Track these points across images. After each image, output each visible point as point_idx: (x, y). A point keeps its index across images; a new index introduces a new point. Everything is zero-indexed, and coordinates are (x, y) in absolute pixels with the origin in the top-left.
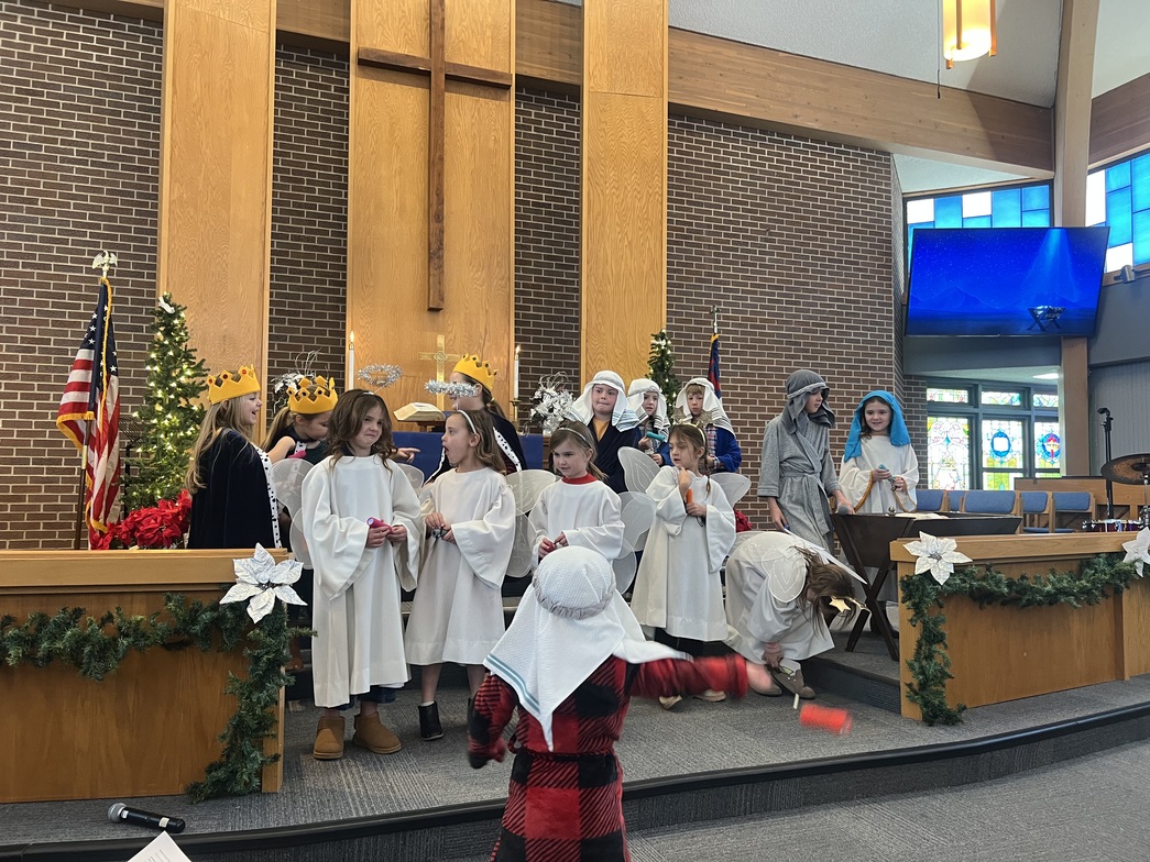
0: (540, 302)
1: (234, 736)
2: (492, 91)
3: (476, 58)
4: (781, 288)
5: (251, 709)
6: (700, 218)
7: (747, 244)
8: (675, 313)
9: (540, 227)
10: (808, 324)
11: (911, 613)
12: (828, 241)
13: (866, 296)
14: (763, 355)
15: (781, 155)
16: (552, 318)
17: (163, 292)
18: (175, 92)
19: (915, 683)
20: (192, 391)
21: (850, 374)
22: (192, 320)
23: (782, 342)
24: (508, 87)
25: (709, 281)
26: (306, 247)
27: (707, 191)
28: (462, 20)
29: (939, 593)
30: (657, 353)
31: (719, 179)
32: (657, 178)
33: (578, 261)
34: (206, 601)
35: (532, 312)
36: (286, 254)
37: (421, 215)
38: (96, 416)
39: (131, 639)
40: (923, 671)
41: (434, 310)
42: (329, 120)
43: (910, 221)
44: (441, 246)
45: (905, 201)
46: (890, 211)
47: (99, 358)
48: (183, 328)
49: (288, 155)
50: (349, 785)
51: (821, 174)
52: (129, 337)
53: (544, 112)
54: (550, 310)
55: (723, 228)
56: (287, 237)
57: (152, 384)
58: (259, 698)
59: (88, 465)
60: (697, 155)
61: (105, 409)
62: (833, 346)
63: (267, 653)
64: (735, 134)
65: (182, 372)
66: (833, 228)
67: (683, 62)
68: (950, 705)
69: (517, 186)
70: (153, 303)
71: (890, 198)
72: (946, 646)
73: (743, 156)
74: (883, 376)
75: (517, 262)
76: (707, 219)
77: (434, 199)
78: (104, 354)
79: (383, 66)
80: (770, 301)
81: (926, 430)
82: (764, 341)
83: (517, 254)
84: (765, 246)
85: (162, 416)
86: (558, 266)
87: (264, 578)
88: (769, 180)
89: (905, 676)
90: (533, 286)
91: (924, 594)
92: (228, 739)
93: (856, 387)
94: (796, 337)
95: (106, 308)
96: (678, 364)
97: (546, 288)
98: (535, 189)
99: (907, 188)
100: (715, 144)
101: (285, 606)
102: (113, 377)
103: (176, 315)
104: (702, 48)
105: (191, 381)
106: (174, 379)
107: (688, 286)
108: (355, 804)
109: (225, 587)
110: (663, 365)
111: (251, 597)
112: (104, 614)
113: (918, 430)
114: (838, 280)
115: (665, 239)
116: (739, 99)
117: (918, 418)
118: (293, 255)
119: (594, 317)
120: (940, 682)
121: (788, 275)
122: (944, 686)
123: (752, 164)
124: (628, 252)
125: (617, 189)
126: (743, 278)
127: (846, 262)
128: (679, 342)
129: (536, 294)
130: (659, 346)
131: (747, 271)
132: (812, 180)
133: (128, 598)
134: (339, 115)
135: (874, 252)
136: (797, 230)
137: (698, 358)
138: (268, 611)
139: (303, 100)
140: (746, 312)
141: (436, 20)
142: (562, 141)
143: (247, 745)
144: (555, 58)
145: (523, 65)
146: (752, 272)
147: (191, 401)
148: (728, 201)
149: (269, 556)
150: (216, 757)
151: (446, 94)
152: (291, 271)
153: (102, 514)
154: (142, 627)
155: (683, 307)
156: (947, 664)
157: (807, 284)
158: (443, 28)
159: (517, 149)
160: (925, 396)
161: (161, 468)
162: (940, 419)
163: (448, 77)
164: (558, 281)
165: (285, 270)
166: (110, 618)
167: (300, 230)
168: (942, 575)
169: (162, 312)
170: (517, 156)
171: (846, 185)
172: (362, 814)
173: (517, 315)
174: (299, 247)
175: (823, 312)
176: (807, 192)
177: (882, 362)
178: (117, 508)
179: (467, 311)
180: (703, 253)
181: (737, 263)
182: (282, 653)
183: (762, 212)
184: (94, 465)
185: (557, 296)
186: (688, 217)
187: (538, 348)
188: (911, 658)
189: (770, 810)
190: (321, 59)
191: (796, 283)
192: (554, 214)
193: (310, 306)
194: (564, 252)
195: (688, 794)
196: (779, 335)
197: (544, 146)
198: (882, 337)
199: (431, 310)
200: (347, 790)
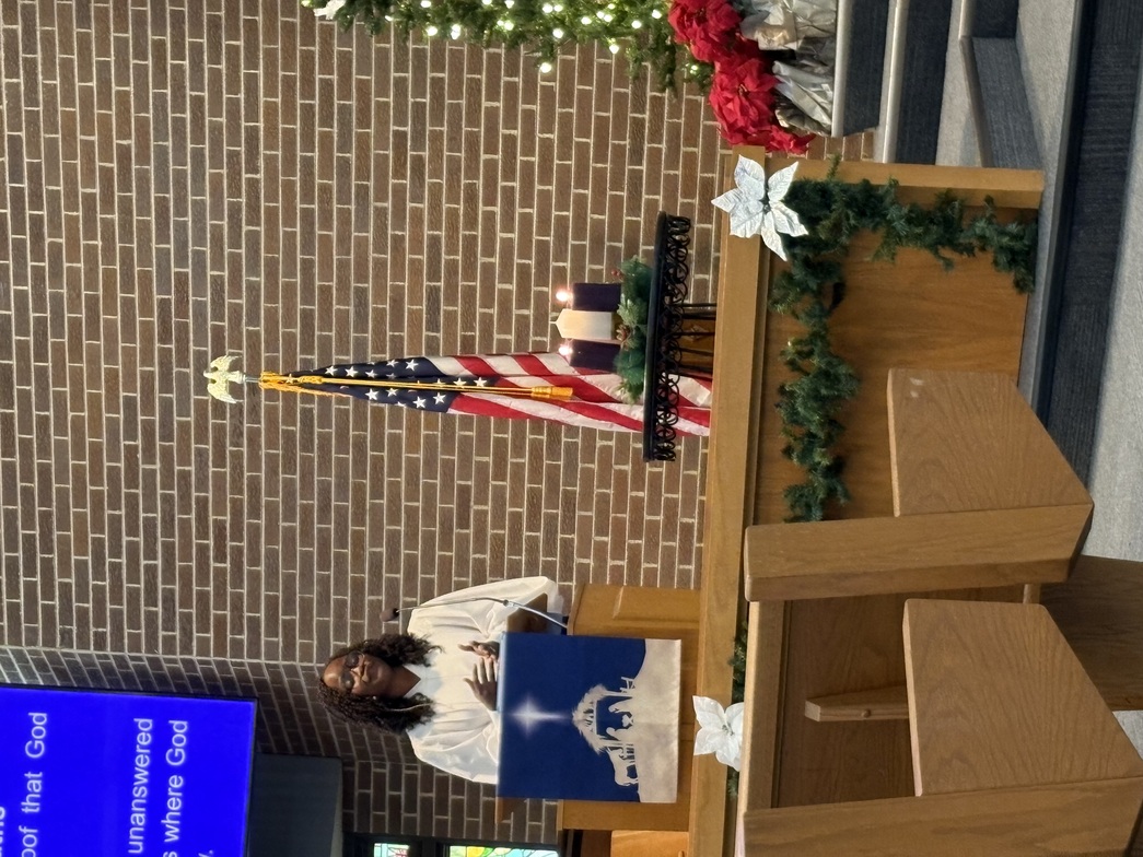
5: (915, 237)
87: (758, 207)
109: (765, 250)
111: (778, 229)
138: (795, 216)
149: (729, 194)
154: (804, 336)
182: (853, 196)
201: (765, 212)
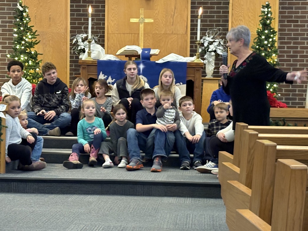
30: (263, 16)
103: (24, 11)
106: (24, 40)
110: (266, 22)
130: (265, 12)
147: (32, 49)
169: (19, 10)
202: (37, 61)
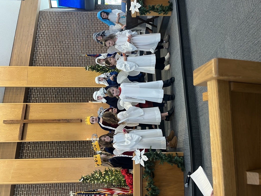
0: (79, 97)
1: (172, 162)
2: (28, 108)
3: (19, 112)
4: (74, 39)
5: (166, 159)
6: (58, 58)
7: (64, 47)
8: (81, 65)
9: (61, 97)
10: (83, 33)
11: (148, 13)
12: (62, 27)
13: (76, 19)
14: (90, 44)
15: (41, 39)
16: (83, 94)
17: (78, 181)
18: (31, 181)
19: (163, 13)
20: (101, 174)
21: (94, 23)
22: (85, 174)
23: (87, 39)
24: (27, 105)
25: (73, 56)
26: (67, 150)
27: (51, 57)
28: (10, 116)
29: (143, 7)
30: (90, 69)
31: (48, 54)
32: (48, 69)
33: (69, 88)
34: (144, 170)
35: (81, 98)
36: (69, 154)
37: (59, 124)
38: (107, 193)
39: (152, 185)
40: (161, 11)
41: (81, 121)
42: (37, 146)
43: (57, 7)
44: (66, 120)
45: (52, 8)
46: (54, 12)
47: (94, 193)
48: (86, 176)
49: (45, 155)
50: (182, 138)
51: (46, 29)
52: (89, 187)
53: (33, 96)
54: (81, 94)
55: (60, 53)
56: (65, 154)
57: (99, 182)
58: (164, 158)
59: (117, 194)
60: (42, 59)
61: (105, 192)
62: (88, 27)
63: (155, 157)
64: (36, 50)
65: (96, 176)
66: (59, 26)
67: (18, 62)
68: (168, 5)
69: (51, 102)
70: (81, 183)
71: (51, 12)
72: (155, 5)
73: (42, 48)
74: (95, 15)
75: (69, 102)
76: (58, 57)
77: (55, 121)
78: (93, 193)
79: (23, 134)
80: (77, 42)
81: (108, 5)
82: (87, 44)
83: (67, 102)
84: (64, 43)
85: (106, 179)
86: (70, 92)
87: (139, 158)
88: (48, 41)
89: (162, 15)
90: (75, 98)
91: (143, 10)
92: (172, 164)
93: (98, 22)
94: (86, 36)
95: (82, 193)
96: (93, 64)
97: (75, 95)
98: (52, 98)
99: (48, 7)
100: (39, 54)
101: (145, 153)
102: (98, 190)
103: (84, 178)
104: (14, 58)
105: (98, 174)
106: (98, 177)
107: (74, 61)
108: (186, 137)
109: (141, 166)
110: (93, 68)
111: (143, 161)
112: (146, 190)
113: (108, 7)
114: (72, 25)
115: (63, 67)
116: (27, 49)
117: (105, 7)
118: (69, 153)
119: (82, 84)
120: (163, 7)
121: (71, 37)
122: (164, 6)
123: (44, 46)
124: (66, 76)
125: (51, 79)
126: (72, 48)
127: (67, 23)
128: (88, 64)
129: (77, 97)
130: (88, 69)
131: (70, 47)
132: (47, 31)
133: (143, 186)
134: (35, 144)
135: (65, 16)
136: (60, 35)
137: (91, 59)
138: (146, 156)
139: (32, 152)
140: (80, 48)
141: (10, 122)
142: (40, 92)
143: (174, 160)
144: (19, 93)
145: (21, 101)
146: (70, 46)
147: (103, 173)
148: (53, 52)
149: (134, 157)
150: (176, 166)
151: (29, 119)
152: (73, 153)
153: (128, 191)
154: (149, 183)
155: (79, 63)
156: (159, 5)
157: (73, 33)
158: (12, 120)
159: (42, 102)
160: (100, 5)
161: (118, 179)
162: (105, 1)
163: (25, 119)
164: (74, 92)
165: (73, 154)
166: (147, 189)
167: (63, 151)
168: (139, 6)
169: (83, 181)
170: (44, 102)
171: (48, 22)
172: (188, 136)
173: (82, 102)
174: (67, 152)
175: (80, 29)
176: (50, 32)
177: (92, 15)
178: (126, 188)
179: (81, 113)
180: (66, 58)
181: (68, 50)
182: (155, 153)
183: (56, 43)
184: (117, 193)
185: (77, 93)
186: (57, 61)
187: (90, 97)
188: (158, 13)
189: (189, 47)
190: (22, 148)
191: (73, 35)
192: (57, 93)
193: (81, 148)
194: (67, 91)
195: (186, 66)
196: (86, 40)
197: (41, 96)
198: (85, 15)
199: (81, 122)
200: (183, 139)
201: (141, 158)
202: (109, 170)
